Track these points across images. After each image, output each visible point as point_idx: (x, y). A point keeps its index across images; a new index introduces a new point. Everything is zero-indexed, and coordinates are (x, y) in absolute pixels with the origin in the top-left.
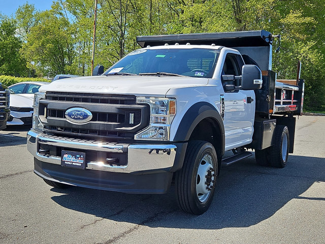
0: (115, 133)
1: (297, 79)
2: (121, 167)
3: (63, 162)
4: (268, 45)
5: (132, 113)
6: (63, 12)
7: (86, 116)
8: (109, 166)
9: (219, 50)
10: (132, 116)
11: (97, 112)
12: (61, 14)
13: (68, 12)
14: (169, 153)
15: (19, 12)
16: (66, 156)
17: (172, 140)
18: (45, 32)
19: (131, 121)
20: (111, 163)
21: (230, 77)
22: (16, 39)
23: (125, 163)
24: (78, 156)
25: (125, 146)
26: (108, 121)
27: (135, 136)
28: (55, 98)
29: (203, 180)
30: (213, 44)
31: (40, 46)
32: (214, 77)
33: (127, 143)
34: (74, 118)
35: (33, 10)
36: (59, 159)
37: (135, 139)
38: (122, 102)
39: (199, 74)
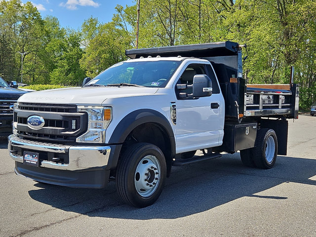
0: (61, 136)
1: (290, 83)
2: (65, 165)
3: (25, 161)
4: (236, 54)
5: (74, 120)
6: (123, 23)
7: (40, 123)
8: (56, 164)
9: (182, 61)
10: (74, 122)
11: (48, 119)
12: (121, 25)
13: (127, 23)
14: (105, 154)
15: (84, 25)
16: (26, 156)
17: (107, 142)
18: (101, 44)
19: (74, 127)
20: (57, 162)
21: (183, 86)
22: (81, 50)
23: (67, 162)
24: (34, 156)
25: (67, 147)
26: (56, 127)
27: (77, 139)
28: (26, 108)
29: (143, 177)
30: (179, 56)
31: (96, 57)
32: (167, 87)
33: (69, 145)
34: (32, 124)
35: (96, 23)
36: (22, 158)
37: (77, 141)
38: (67, 111)
39: (155, 84)
